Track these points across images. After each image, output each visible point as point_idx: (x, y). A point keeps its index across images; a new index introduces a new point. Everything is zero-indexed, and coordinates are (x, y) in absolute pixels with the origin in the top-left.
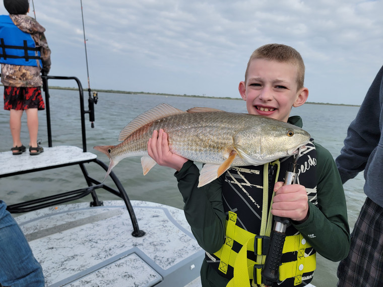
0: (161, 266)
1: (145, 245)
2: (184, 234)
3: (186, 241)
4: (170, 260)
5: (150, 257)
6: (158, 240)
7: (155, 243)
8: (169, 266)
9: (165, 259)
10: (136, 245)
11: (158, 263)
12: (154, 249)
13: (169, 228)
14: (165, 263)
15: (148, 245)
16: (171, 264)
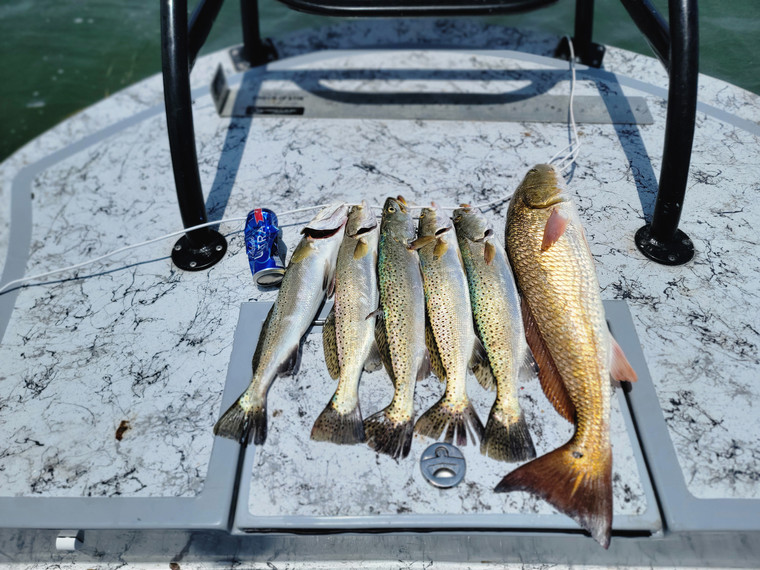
0: (685, 465)
1: (665, 312)
4: (743, 459)
5: (660, 388)
6: (738, 319)
7: (716, 328)
8: (720, 491)
9: (719, 439)
10: (627, 295)
11: (678, 434)
12: (692, 354)
14: (714, 457)
15: (680, 318)
16: (738, 485)
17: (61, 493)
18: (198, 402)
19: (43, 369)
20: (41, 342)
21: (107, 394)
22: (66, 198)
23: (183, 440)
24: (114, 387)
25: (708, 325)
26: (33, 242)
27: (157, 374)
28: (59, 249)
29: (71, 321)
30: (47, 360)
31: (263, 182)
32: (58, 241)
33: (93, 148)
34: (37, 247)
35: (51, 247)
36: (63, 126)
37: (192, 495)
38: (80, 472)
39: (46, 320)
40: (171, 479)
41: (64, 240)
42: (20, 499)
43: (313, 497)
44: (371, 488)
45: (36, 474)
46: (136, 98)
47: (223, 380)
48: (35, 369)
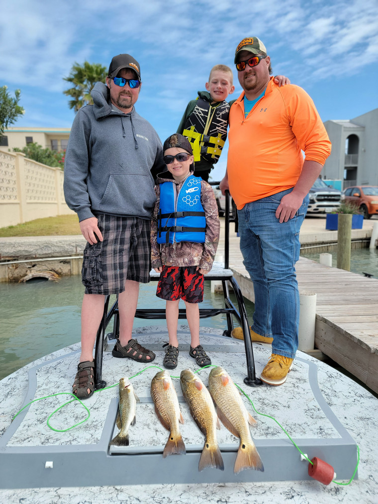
2: (319, 407)
3: (314, 416)
4: (270, 431)
6: (273, 400)
7: (266, 402)
8: (264, 437)
9: (264, 427)
12: (258, 408)
13: (300, 390)
14: (262, 430)
15: (255, 399)
16: (268, 436)
17: (52, 444)
18: (97, 423)
19: (43, 417)
20: (42, 411)
21: (65, 422)
22: (49, 375)
23: (92, 431)
24: (68, 421)
25: (264, 401)
26: (38, 385)
27: (83, 417)
28: (47, 387)
29: (52, 405)
30: (44, 415)
31: (119, 368)
32: (47, 385)
33: (58, 361)
34: (39, 387)
35: (44, 387)
36: (44, 358)
37: (95, 443)
38: (57, 440)
39: (44, 405)
40: (88, 440)
41: (49, 385)
42: (38, 447)
43: (135, 443)
44: (154, 440)
45: (43, 441)
46: (71, 349)
47: (105, 417)
48: (41, 417)
